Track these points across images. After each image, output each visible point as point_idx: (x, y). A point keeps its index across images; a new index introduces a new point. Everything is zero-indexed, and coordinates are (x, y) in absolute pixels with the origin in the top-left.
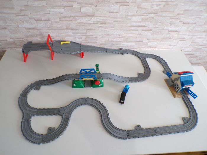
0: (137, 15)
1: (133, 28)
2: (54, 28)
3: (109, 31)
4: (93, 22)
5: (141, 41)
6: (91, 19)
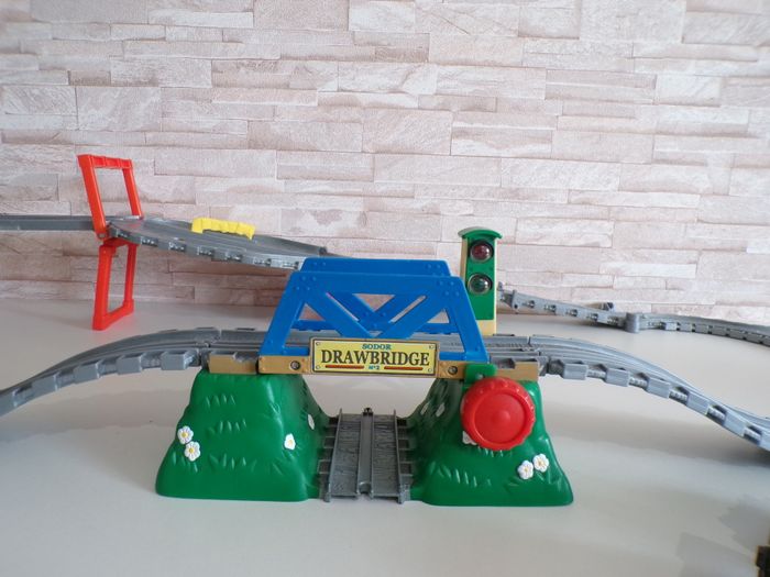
0: (689, 58)
1: (670, 147)
2: (172, 137)
3: (517, 161)
4: (421, 96)
5: (731, 250)
6: (407, 77)
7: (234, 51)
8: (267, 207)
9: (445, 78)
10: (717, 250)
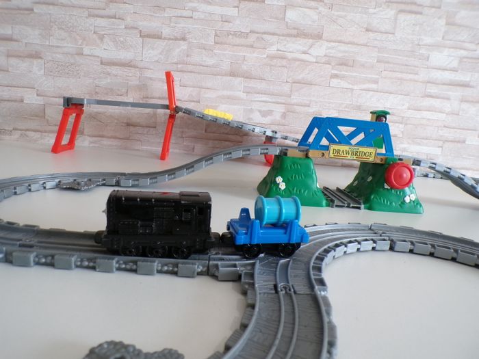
0: (445, 47)
1: (433, 90)
2: (190, 68)
3: (361, 92)
4: (317, 56)
5: (459, 142)
6: (311, 47)
7: (227, 27)
8: (236, 107)
9: (329, 48)
10: (452, 141)
